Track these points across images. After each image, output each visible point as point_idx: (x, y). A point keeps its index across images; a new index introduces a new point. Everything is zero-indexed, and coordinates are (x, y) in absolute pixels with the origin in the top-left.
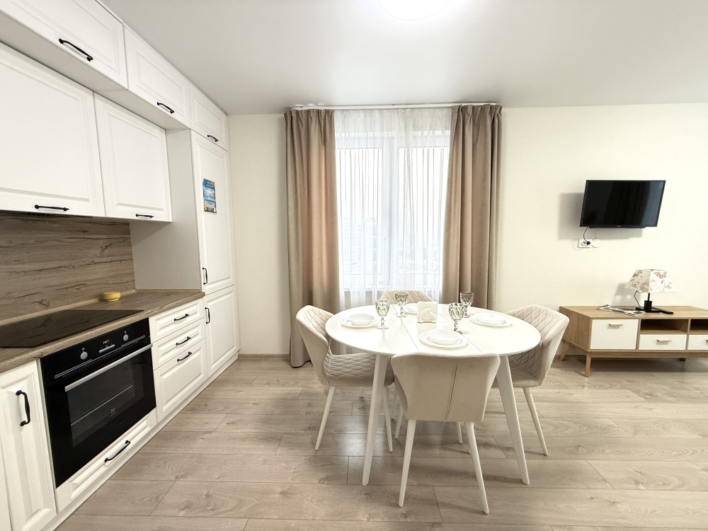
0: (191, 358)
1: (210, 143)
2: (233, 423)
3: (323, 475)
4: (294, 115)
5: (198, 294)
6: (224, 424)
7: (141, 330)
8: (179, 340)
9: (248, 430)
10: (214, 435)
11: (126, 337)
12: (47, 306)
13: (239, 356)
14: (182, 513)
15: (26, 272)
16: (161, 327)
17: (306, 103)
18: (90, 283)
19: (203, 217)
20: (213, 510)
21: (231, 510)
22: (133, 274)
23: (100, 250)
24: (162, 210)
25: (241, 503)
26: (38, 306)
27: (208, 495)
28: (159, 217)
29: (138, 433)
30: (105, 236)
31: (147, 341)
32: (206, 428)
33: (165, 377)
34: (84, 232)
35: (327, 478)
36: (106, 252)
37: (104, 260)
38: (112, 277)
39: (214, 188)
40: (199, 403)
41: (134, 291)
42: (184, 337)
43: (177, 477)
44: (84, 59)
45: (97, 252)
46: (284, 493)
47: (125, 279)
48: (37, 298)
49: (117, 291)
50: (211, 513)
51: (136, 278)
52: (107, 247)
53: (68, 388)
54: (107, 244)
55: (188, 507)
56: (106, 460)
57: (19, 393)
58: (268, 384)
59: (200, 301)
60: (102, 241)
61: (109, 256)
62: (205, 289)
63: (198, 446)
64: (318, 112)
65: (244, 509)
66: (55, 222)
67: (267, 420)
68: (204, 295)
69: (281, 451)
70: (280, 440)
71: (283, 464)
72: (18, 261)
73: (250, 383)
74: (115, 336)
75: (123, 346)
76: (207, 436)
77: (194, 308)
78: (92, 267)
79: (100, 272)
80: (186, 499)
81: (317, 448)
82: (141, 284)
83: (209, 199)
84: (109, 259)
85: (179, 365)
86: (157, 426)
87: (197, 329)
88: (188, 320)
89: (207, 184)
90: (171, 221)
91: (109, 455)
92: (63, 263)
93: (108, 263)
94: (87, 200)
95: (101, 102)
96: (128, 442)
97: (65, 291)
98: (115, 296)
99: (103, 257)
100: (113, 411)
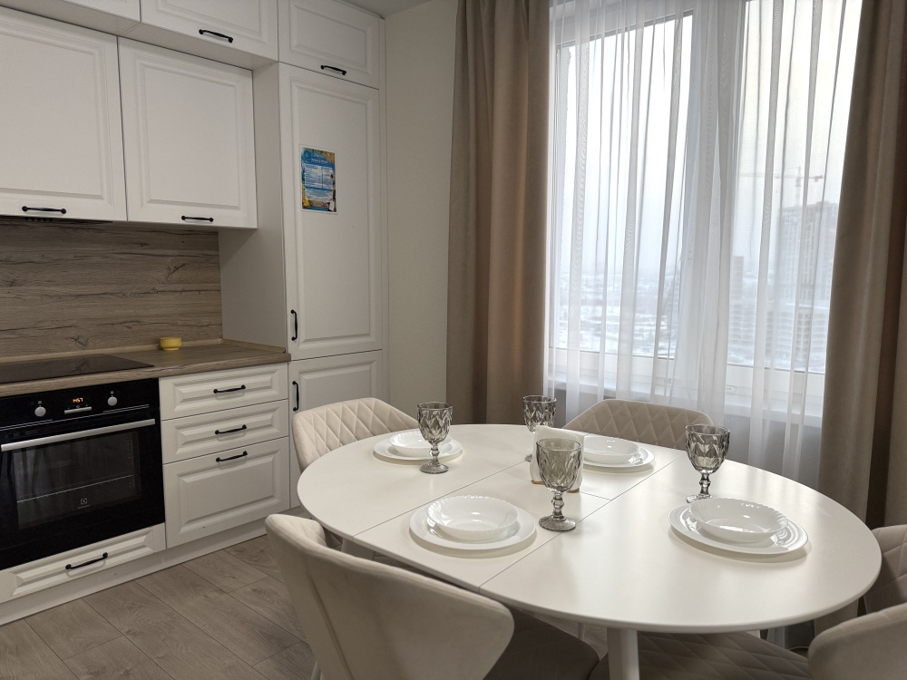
0: (246, 463)
1: (331, 81)
2: (259, 592)
5: (279, 356)
6: (248, 589)
7: (145, 396)
8: (224, 427)
10: (223, 597)
11: (112, 400)
12: (85, 345)
15: (60, 297)
18: (144, 320)
19: (300, 222)
22: (219, 313)
23: (165, 272)
24: (237, 207)
26: (72, 343)
29: (128, 549)
30: (176, 252)
31: (154, 413)
32: (226, 583)
33: (190, 479)
34: (142, 245)
36: (176, 276)
37: (172, 287)
38: (183, 315)
39: (332, 165)
41: (218, 341)
43: (129, 631)
45: (160, 274)
47: (205, 321)
48: (73, 333)
52: (177, 268)
53: (5, 447)
54: (177, 265)
55: (97, 673)
56: (68, 567)
59: (282, 368)
60: (169, 260)
61: (180, 282)
62: (292, 348)
63: (189, 604)
68: (287, 359)
69: (265, 665)
72: (52, 282)
74: (94, 394)
75: (107, 412)
76: (213, 595)
77: (267, 378)
78: (152, 297)
79: (164, 305)
80: (105, 663)
82: (235, 332)
83: (316, 185)
84: (180, 287)
85: (219, 467)
86: (168, 552)
87: (268, 417)
88: (247, 397)
89: (309, 156)
90: (255, 227)
91: (73, 561)
92: (109, 289)
93: (177, 294)
94: (99, 197)
95: (128, 51)
96: (105, 556)
97: (110, 328)
98: (172, 343)
99: (171, 283)
100: (84, 501)
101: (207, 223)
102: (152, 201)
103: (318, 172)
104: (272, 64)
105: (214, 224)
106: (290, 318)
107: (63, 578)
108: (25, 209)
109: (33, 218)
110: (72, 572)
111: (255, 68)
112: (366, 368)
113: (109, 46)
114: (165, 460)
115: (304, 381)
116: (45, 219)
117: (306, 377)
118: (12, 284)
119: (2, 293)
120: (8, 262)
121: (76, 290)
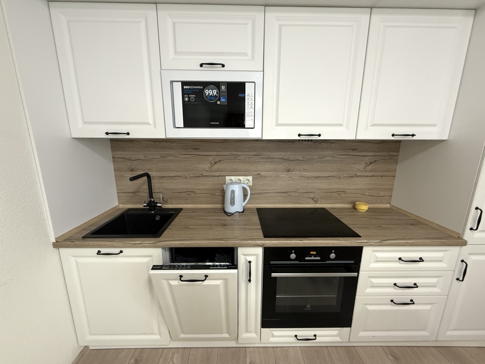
0: (412, 308)
11: (333, 256)
12: (316, 202)
15: (308, 177)
18: (347, 191)
22: (392, 189)
23: (364, 165)
24: (435, 125)
26: (311, 201)
29: (327, 336)
30: (372, 154)
31: (356, 269)
33: (371, 307)
34: (354, 150)
36: (370, 167)
37: (366, 174)
38: (369, 189)
41: (388, 206)
42: (410, 281)
45: (361, 166)
47: (382, 194)
48: (312, 196)
49: (367, 203)
52: (371, 163)
53: (274, 275)
54: (372, 161)
57: (250, 262)
59: (455, 250)
60: (368, 158)
61: (372, 171)
62: (468, 235)
68: (465, 243)
72: (306, 170)
74: (323, 251)
75: (328, 262)
77: (440, 254)
78: (354, 179)
79: (360, 184)
82: (400, 200)
84: (371, 174)
85: (392, 305)
87: (435, 280)
90: (446, 138)
91: (300, 335)
92: (333, 174)
93: (368, 178)
94: (341, 125)
95: (378, 16)
97: (329, 195)
98: (363, 207)
99: (366, 171)
100: (308, 306)
101: (410, 138)
102: (374, 125)
105: (415, 138)
108: (299, 135)
114: (359, 293)
115: (471, 259)
116: (309, 140)
117: (474, 257)
118: (289, 171)
119: (284, 175)
120: (288, 160)
121: (315, 174)
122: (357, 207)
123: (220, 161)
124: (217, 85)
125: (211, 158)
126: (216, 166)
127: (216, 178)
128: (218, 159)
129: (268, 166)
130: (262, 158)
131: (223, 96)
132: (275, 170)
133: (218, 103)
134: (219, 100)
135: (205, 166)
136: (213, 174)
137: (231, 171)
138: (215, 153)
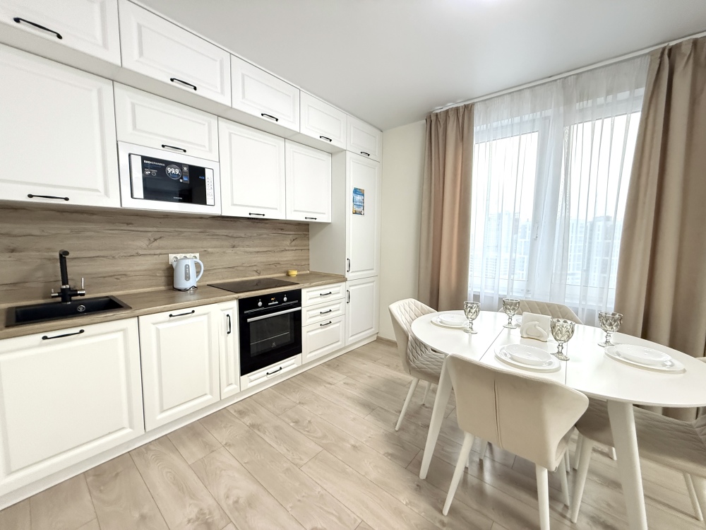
0: (331, 327)
1: (363, 159)
2: (347, 384)
3: (390, 451)
4: (433, 118)
5: (343, 279)
6: (342, 383)
7: (296, 297)
8: (323, 310)
9: (354, 393)
10: (333, 386)
11: (285, 299)
12: (259, 274)
13: (378, 338)
14: (292, 424)
15: (251, 253)
16: (310, 298)
17: (444, 104)
18: (282, 263)
19: (352, 220)
20: (308, 432)
21: (316, 438)
22: (308, 260)
23: (290, 241)
24: (324, 214)
25: (325, 437)
26: (255, 273)
27: (310, 422)
28: (320, 219)
29: (289, 365)
30: (293, 233)
31: (299, 305)
32: (331, 380)
33: (311, 334)
34: (282, 229)
35: (391, 455)
36: (293, 243)
37: (292, 248)
38: (295, 260)
39: (363, 195)
40: (335, 363)
41: (308, 272)
42: (328, 309)
43: (300, 403)
44: (274, 121)
45: (288, 243)
46: (354, 447)
47: (303, 263)
48: (255, 268)
49: (296, 270)
50: (306, 433)
51: (311, 262)
52: (294, 240)
53: (249, 320)
54: (294, 238)
55: (296, 422)
56: (268, 374)
57: (228, 315)
58: (388, 366)
59: (343, 284)
60: (291, 236)
61: (295, 246)
62: (348, 275)
63: (320, 390)
64: (457, 109)
65: (324, 442)
66: (266, 223)
67: (372, 392)
68: (345, 280)
69: (369, 418)
70: (373, 410)
71: (365, 428)
72: (248, 246)
73: (375, 361)
74: (279, 296)
75: (283, 304)
76: (327, 385)
77: (338, 289)
78: (284, 253)
79: (289, 256)
80: (297, 417)
81: (397, 429)
82: (314, 268)
83: (358, 203)
84: (294, 248)
85: (321, 328)
86: (302, 366)
87: (338, 306)
88: (331, 297)
89: (356, 191)
90: (330, 222)
91: (269, 371)
92: (269, 249)
93: (293, 251)
94: (276, 209)
95: (289, 144)
96: (281, 368)
97: (269, 266)
98: (294, 273)
99: (291, 246)
100: (274, 344)
101: (314, 220)
102: (295, 211)
103: (359, 198)
104: (344, 151)
105: (316, 221)
106: (347, 262)
107: (265, 378)
108: (250, 214)
109: (253, 218)
110: (269, 376)
111: (334, 153)
112: (372, 284)
113: (281, 142)
114: (303, 325)
115: (351, 289)
116: (257, 219)
117: (352, 288)
118: (234, 247)
119: (230, 251)
120: (232, 237)
121: (257, 249)
122: (290, 274)
123: (161, 238)
124: (180, 165)
125: (150, 234)
126: (156, 244)
127: (157, 256)
128: (158, 235)
129: (215, 243)
130: (208, 235)
131: (185, 176)
132: (221, 247)
133: (181, 181)
134: (182, 178)
135: (143, 243)
136: (152, 252)
137: (174, 248)
138: (155, 229)
